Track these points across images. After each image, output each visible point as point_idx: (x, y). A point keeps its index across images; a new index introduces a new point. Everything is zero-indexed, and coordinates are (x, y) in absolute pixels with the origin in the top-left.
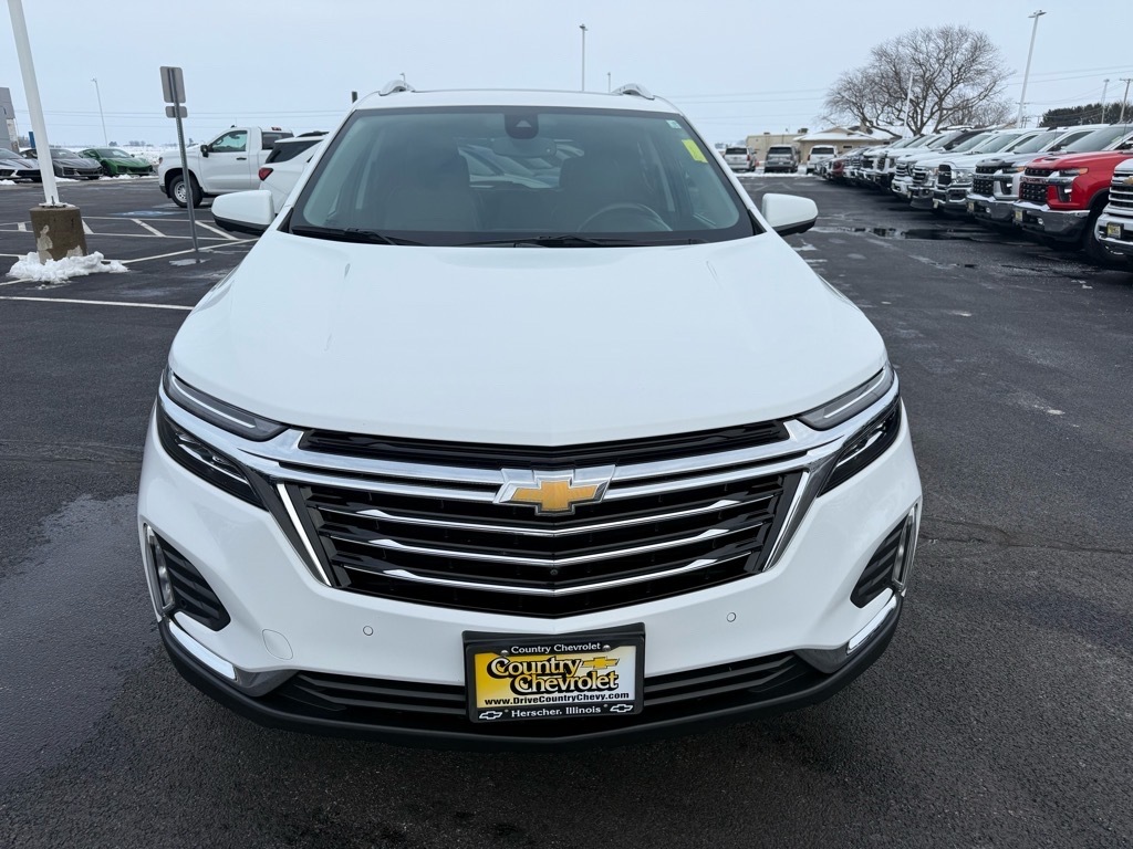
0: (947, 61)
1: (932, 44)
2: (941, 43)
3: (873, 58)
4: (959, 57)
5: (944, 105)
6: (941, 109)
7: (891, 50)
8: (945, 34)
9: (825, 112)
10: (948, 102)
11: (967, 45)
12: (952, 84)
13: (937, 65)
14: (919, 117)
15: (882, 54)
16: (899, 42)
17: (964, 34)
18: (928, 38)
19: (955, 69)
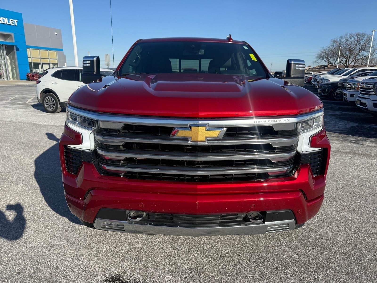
0: (358, 44)
1: (353, 38)
2: (356, 38)
3: (331, 43)
4: (362, 43)
5: (356, 58)
6: (355, 60)
7: (338, 40)
8: (357, 35)
9: (316, 60)
10: (358, 57)
11: (364, 39)
12: (359, 52)
13: (354, 45)
14: (348, 62)
15: (335, 42)
16: (341, 38)
17: (364, 35)
18: (351, 36)
19: (360, 47)
